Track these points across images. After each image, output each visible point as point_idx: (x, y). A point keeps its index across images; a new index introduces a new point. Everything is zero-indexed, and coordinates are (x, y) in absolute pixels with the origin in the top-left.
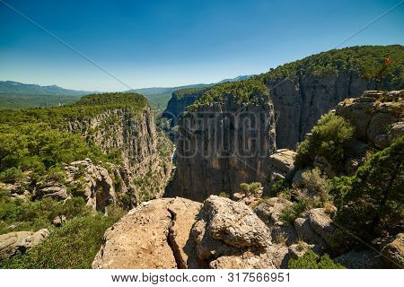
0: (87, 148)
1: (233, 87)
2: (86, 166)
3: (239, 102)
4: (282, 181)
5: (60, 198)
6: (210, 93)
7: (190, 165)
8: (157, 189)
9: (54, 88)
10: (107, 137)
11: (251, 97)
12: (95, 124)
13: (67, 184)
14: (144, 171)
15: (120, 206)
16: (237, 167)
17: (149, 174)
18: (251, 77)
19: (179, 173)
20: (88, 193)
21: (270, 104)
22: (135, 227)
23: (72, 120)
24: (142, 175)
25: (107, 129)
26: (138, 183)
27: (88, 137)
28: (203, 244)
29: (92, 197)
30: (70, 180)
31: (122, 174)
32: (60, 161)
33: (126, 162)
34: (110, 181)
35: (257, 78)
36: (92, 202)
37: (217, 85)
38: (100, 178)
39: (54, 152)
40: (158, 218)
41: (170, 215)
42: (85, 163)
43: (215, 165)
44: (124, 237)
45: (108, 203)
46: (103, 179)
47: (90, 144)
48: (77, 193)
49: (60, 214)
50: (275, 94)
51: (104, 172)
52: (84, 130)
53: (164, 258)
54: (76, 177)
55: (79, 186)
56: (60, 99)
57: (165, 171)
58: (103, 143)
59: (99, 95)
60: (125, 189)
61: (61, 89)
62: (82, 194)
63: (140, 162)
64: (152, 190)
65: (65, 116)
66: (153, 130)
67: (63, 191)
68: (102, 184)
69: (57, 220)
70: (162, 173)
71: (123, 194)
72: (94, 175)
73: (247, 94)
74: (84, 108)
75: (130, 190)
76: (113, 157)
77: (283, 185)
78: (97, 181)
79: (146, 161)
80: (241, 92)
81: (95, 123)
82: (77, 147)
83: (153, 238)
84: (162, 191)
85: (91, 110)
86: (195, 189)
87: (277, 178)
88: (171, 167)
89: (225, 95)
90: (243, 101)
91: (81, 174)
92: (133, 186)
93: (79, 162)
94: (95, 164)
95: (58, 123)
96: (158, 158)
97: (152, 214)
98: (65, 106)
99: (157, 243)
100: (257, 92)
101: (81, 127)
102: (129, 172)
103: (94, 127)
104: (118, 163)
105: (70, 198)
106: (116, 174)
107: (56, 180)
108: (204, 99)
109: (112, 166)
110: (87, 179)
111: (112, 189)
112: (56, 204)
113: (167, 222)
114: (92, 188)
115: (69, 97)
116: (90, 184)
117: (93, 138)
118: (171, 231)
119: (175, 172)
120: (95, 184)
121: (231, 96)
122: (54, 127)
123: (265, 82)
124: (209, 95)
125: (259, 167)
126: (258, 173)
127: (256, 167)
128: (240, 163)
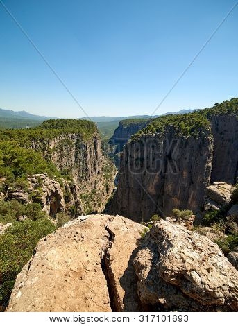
0: (45, 164)
1: (176, 120)
2: (44, 179)
3: (180, 135)
4: (216, 212)
5: (24, 202)
6: (154, 124)
7: (129, 187)
8: (99, 204)
9: (24, 113)
10: (61, 157)
11: (192, 130)
12: (53, 146)
13: (29, 192)
14: (89, 188)
15: (68, 214)
16: (171, 194)
17: (94, 192)
18: (195, 111)
19: (119, 193)
20: (44, 201)
21: (210, 138)
22: (68, 242)
23: (35, 141)
24: (88, 191)
25: (62, 150)
26: (84, 198)
27: (47, 156)
28: (148, 284)
29: (47, 204)
30: (31, 188)
31: (72, 189)
32: (25, 172)
33: (75, 179)
34: (61, 193)
35: (201, 112)
36: (47, 208)
37: (161, 117)
38: (54, 190)
39: (21, 165)
40: (95, 236)
41: (108, 235)
42: (44, 176)
43: (151, 189)
44: (55, 252)
45: (59, 211)
46: (57, 191)
47: (48, 161)
48: (36, 199)
49: (23, 214)
50: (217, 129)
51: (57, 185)
52: (44, 149)
53: (95, 288)
54: (36, 187)
55: (38, 194)
56: (27, 122)
57: (107, 190)
58: (58, 161)
59: (57, 120)
60: (73, 201)
61: (29, 114)
62: (40, 201)
63: (87, 180)
64: (95, 204)
65: (30, 137)
66: (100, 154)
67: (26, 197)
68: (55, 194)
69: (21, 218)
70: (105, 191)
71: (72, 205)
72: (49, 187)
73: (188, 127)
74: (45, 131)
75: (77, 203)
76: (65, 173)
77: (217, 216)
78: (52, 192)
79: (92, 180)
80: (183, 125)
81: (53, 144)
82: (38, 162)
83: (86, 259)
84: (103, 207)
85: (50, 133)
86: (131, 209)
87: (211, 209)
88: (113, 187)
89: (167, 127)
90: (184, 134)
91: (40, 185)
92: (80, 200)
93: (39, 175)
94: (51, 178)
95: (25, 142)
96: (102, 178)
97: (88, 231)
98: (30, 129)
99: (90, 267)
100: (198, 126)
101: (42, 146)
102: (77, 187)
103: (51, 148)
104: (68, 179)
105: (30, 202)
106: (66, 188)
107: (21, 187)
108: (147, 129)
109: (64, 181)
110: (44, 190)
111: (62, 200)
112: (20, 206)
113: (104, 242)
114: (47, 197)
115: (33, 121)
116: (46, 194)
117: (50, 157)
118: (107, 255)
119: (116, 192)
120: (50, 194)
121: (173, 129)
122: (22, 145)
123: (208, 116)
124: (152, 126)
125: (191, 196)
126: (189, 202)
127: (188, 197)
128: (174, 191)
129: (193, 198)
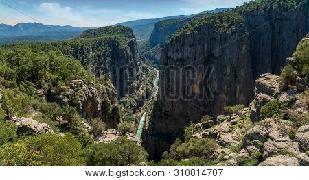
2: (82, 85)
16: (217, 92)
31: (109, 94)
34: (98, 99)
42: (82, 82)
46: (93, 96)
51: (94, 90)
55: (76, 99)
68: (91, 99)
72: (86, 92)
76: (103, 80)
78: (88, 96)
91: (77, 90)
93: (77, 81)
94: (88, 83)
102: (115, 93)
104: (106, 85)
106: (104, 93)
109: (102, 87)
110: (81, 95)
111: (99, 105)
114: (84, 102)
116: (83, 99)
120: (86, 99)
125: (238, 89)
126: (237, 96)
127: (236, 91)
128: (220, 88)
129: (240, 91)
